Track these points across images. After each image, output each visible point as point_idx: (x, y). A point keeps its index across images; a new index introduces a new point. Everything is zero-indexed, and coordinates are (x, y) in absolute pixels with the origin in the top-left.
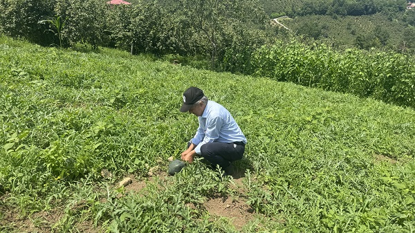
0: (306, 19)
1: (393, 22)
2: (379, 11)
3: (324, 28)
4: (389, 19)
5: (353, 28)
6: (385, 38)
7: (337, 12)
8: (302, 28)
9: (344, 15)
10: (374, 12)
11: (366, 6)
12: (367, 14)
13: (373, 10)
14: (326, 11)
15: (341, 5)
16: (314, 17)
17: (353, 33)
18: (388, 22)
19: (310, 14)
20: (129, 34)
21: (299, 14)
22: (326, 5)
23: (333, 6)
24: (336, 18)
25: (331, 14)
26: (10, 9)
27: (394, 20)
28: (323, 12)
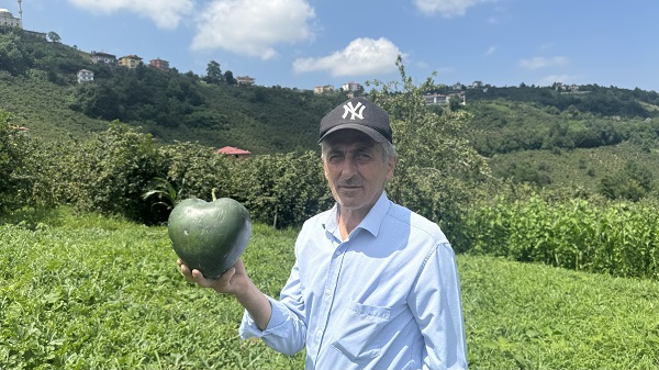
0: (511, 158)
1: (652, 153)
2: (626, 140)
3: (542, 168)
4: (644, 149)
5: (589, 166)
6: (645, 178)
7: (559, 144)
8: (508, 171)
9: (571, 148)
10: (617, 140)
11: (604, 133)
12: (607, 144)
13: (615, 137)
14: (541, 144)
15: (563, 134)
16: (523, 153)
17: (591, 173)
18: (644, 154)
19: (517, 149)
20: (272, 199)
21: (498, 151)
22: (539, 135)
23: (551, 136)
24: (559, 153)
25: (549, 148)
26: (104, 174)
27: (652, 150)
28: (537, 146)
